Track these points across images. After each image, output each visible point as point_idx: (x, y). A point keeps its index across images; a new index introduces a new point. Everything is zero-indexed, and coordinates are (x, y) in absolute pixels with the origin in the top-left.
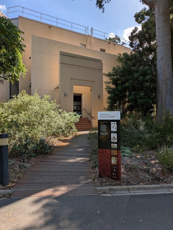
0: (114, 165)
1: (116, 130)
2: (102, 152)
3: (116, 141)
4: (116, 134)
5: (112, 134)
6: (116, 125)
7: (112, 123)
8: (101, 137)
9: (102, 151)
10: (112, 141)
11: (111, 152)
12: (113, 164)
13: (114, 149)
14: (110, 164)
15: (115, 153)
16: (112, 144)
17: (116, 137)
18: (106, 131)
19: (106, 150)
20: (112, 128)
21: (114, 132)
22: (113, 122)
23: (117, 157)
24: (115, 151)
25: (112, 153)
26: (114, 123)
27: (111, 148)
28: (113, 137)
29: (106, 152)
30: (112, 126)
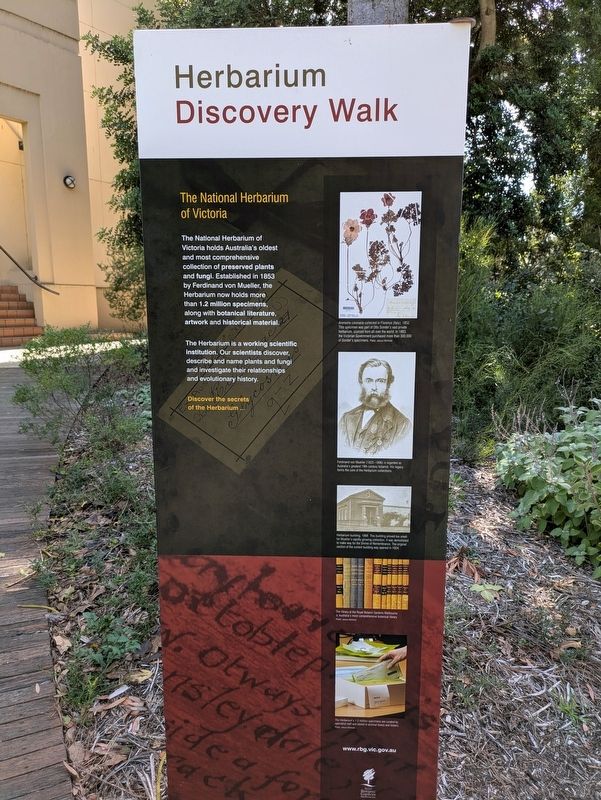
0: (361, 731)
1: (407, 307)
2: (208, 599)
3: (401, 447)
4: (404, 364)
5: (349, 363)
6: (409, 234)
7: (352, 204)
8: (196, 403)
9: (207, 583)
10: (348, 448)
11: (333, 590)
12: (350, 713)
13: (366, 548)
14: (313, 723)
15: (383, 590)
16: (344, 492)
17: (403, 398)
18: (268, 319)
19: (267, 571)
20: (346, 279)
21: (379, 337)
22: (373, 200)
23: (399, 641)
24: (384, 570)
25: (342, 601)
26: (381, 210)
27: (328, 543)
28: (366, 402)
29: (269, 585)
30: (352, 254)
